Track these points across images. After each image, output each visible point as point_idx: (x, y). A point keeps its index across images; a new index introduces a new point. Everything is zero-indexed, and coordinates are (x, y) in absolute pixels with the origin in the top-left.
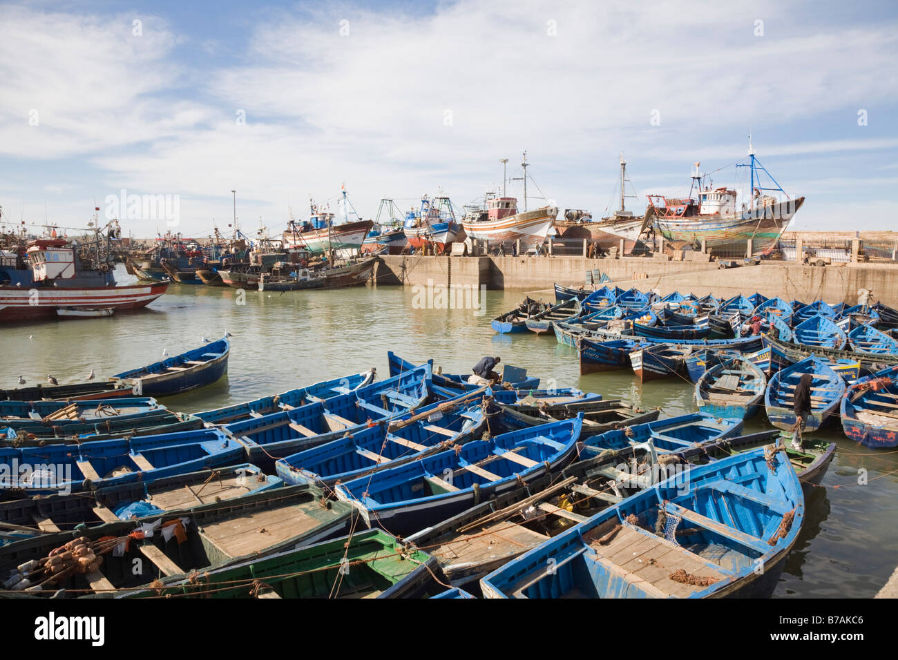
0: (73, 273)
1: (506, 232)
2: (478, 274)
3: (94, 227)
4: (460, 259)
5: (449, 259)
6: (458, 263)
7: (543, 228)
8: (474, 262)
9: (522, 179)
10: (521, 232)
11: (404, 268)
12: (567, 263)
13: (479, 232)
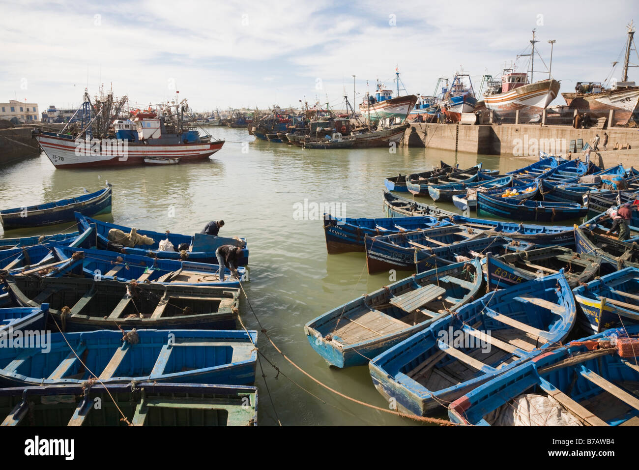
0: (160, 135)
1: (510, 104)
2: (477, 140)
3: (175, 104)
4: (465, 127)
5: (458, 127)
6: (463, 131)
7: (543, 99)
8: (475, 130)
9: (529, 55)
10: (523, 103)
11: (426, 134)
12: (555, 132)
13: (493, 104)
